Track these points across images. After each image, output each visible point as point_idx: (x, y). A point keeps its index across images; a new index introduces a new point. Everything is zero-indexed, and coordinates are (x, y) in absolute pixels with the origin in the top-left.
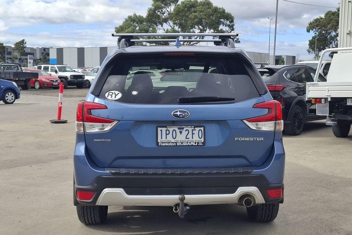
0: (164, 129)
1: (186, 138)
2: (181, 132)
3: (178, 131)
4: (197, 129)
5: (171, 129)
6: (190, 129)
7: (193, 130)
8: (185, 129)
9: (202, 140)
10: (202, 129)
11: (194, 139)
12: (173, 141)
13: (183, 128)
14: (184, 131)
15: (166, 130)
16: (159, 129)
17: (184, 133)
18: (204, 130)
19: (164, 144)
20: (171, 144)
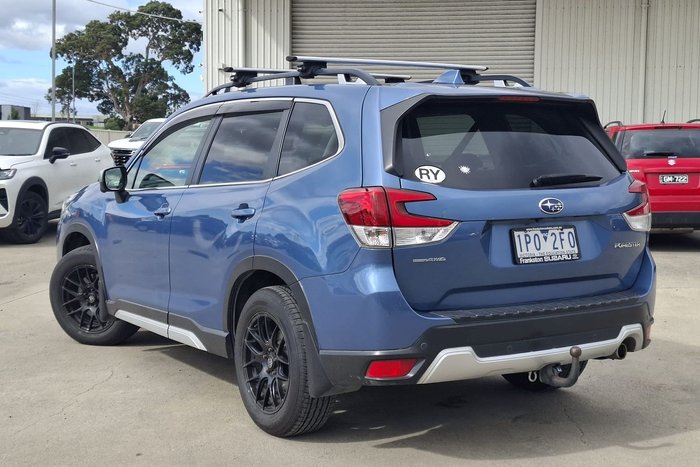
0: (522, 234)
1: (555, 248)
2: (545, 238)
3: (541, 236)
4: (566, 231)
5: (531, 233)
6: (557, 232)
7: (560, 233)
8: (550, 232)
9: (576, 249)
10: (572, 230)
11: (565, 250)
12: (537, 254)
13: (547, 231)
14: (549, 236)
15: (526, 236)
16: (516, 234)
17: (551, 239)
18: (575, 231)
19: (527, 261)
20: (536, 260)
